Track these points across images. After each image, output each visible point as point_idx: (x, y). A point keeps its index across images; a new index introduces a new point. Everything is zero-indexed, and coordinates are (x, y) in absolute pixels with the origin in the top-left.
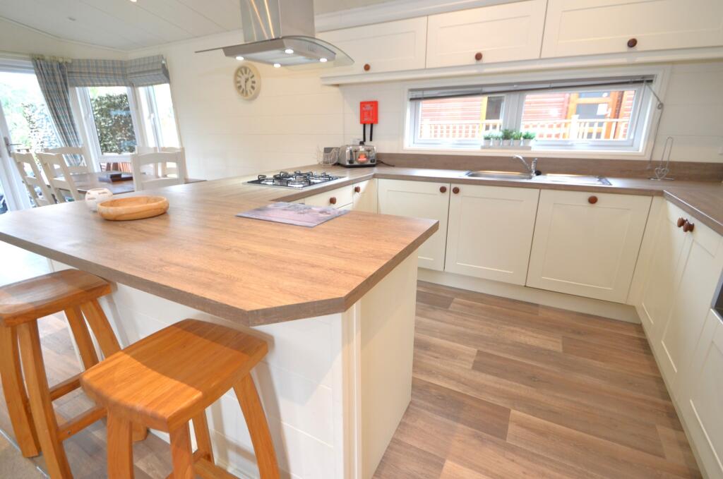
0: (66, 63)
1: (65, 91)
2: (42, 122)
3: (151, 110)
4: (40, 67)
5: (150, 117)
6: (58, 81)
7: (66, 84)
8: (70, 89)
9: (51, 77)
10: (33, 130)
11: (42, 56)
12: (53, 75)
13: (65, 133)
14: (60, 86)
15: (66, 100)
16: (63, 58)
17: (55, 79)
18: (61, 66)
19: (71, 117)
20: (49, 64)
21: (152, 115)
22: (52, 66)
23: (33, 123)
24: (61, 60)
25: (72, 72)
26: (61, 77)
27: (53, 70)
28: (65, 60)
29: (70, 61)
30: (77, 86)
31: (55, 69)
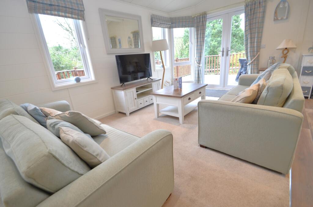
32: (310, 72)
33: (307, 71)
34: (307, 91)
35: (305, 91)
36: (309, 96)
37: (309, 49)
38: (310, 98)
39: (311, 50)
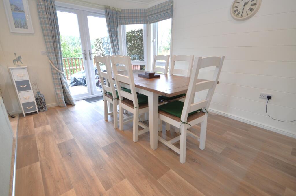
0: (119, 11)
1: (117, 27)
2: (101, 46)
3: (155, 37)
4: (108, 13)
5: (153, 41)
6: (115, 21)
7: (117, 23)
8: (119, 26)
9: (112, 18)
10: (97, 50)
11: (109, 7)
12: (113, 17)
13: (114, 49)
14: (115, 23)
15: (117, 32)
16: (118, 8)
17: (113, 20)
18: (117, 13)
19: (118, 40)
20: (112, 11)
21: (155, 40)
22: (113, 13)
23: (97, 47)
24: (117, 10)
25: (121, 16)
26: (116, 19)
27: (113, 15)
28: (118, 10)
29: (120, 10)
30: (122, 24)
31: (114, 14)
32: (26, 87)
33: (22, 86)
34: (32, 107)
35: (31, 107)
36: (37, 110)
37: (14, 62)
38: (39, 111)
39: (17, 62)
